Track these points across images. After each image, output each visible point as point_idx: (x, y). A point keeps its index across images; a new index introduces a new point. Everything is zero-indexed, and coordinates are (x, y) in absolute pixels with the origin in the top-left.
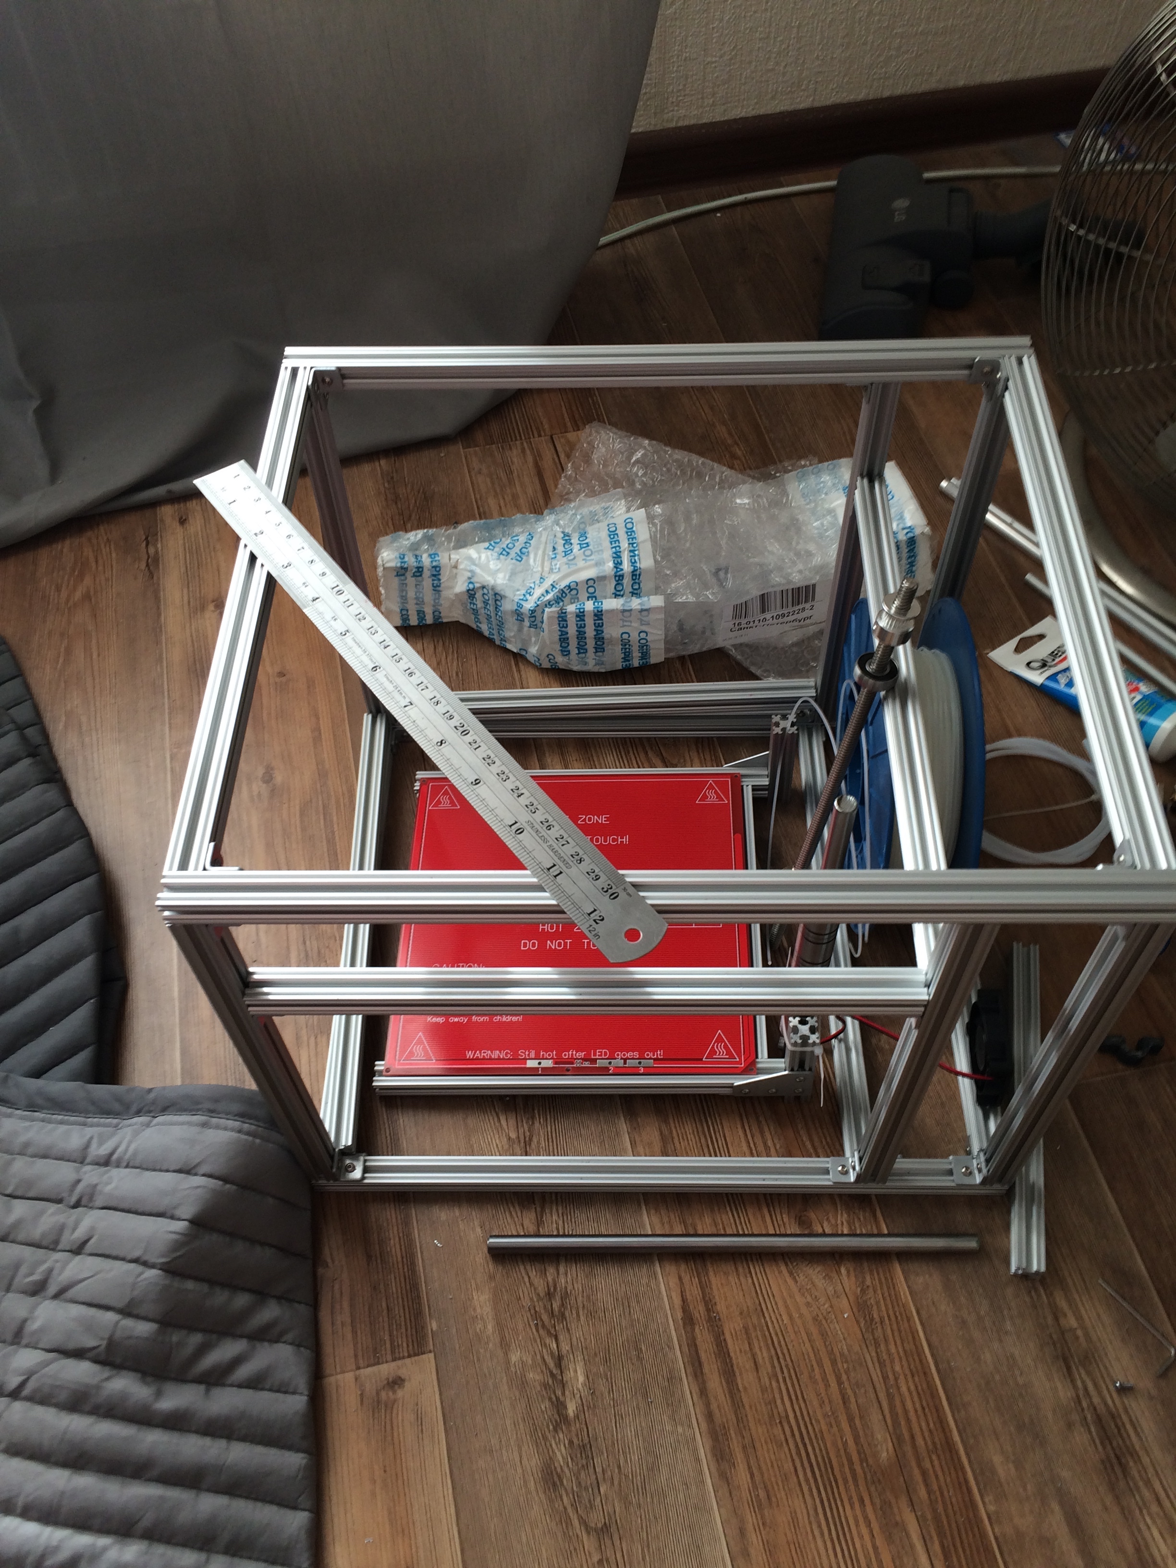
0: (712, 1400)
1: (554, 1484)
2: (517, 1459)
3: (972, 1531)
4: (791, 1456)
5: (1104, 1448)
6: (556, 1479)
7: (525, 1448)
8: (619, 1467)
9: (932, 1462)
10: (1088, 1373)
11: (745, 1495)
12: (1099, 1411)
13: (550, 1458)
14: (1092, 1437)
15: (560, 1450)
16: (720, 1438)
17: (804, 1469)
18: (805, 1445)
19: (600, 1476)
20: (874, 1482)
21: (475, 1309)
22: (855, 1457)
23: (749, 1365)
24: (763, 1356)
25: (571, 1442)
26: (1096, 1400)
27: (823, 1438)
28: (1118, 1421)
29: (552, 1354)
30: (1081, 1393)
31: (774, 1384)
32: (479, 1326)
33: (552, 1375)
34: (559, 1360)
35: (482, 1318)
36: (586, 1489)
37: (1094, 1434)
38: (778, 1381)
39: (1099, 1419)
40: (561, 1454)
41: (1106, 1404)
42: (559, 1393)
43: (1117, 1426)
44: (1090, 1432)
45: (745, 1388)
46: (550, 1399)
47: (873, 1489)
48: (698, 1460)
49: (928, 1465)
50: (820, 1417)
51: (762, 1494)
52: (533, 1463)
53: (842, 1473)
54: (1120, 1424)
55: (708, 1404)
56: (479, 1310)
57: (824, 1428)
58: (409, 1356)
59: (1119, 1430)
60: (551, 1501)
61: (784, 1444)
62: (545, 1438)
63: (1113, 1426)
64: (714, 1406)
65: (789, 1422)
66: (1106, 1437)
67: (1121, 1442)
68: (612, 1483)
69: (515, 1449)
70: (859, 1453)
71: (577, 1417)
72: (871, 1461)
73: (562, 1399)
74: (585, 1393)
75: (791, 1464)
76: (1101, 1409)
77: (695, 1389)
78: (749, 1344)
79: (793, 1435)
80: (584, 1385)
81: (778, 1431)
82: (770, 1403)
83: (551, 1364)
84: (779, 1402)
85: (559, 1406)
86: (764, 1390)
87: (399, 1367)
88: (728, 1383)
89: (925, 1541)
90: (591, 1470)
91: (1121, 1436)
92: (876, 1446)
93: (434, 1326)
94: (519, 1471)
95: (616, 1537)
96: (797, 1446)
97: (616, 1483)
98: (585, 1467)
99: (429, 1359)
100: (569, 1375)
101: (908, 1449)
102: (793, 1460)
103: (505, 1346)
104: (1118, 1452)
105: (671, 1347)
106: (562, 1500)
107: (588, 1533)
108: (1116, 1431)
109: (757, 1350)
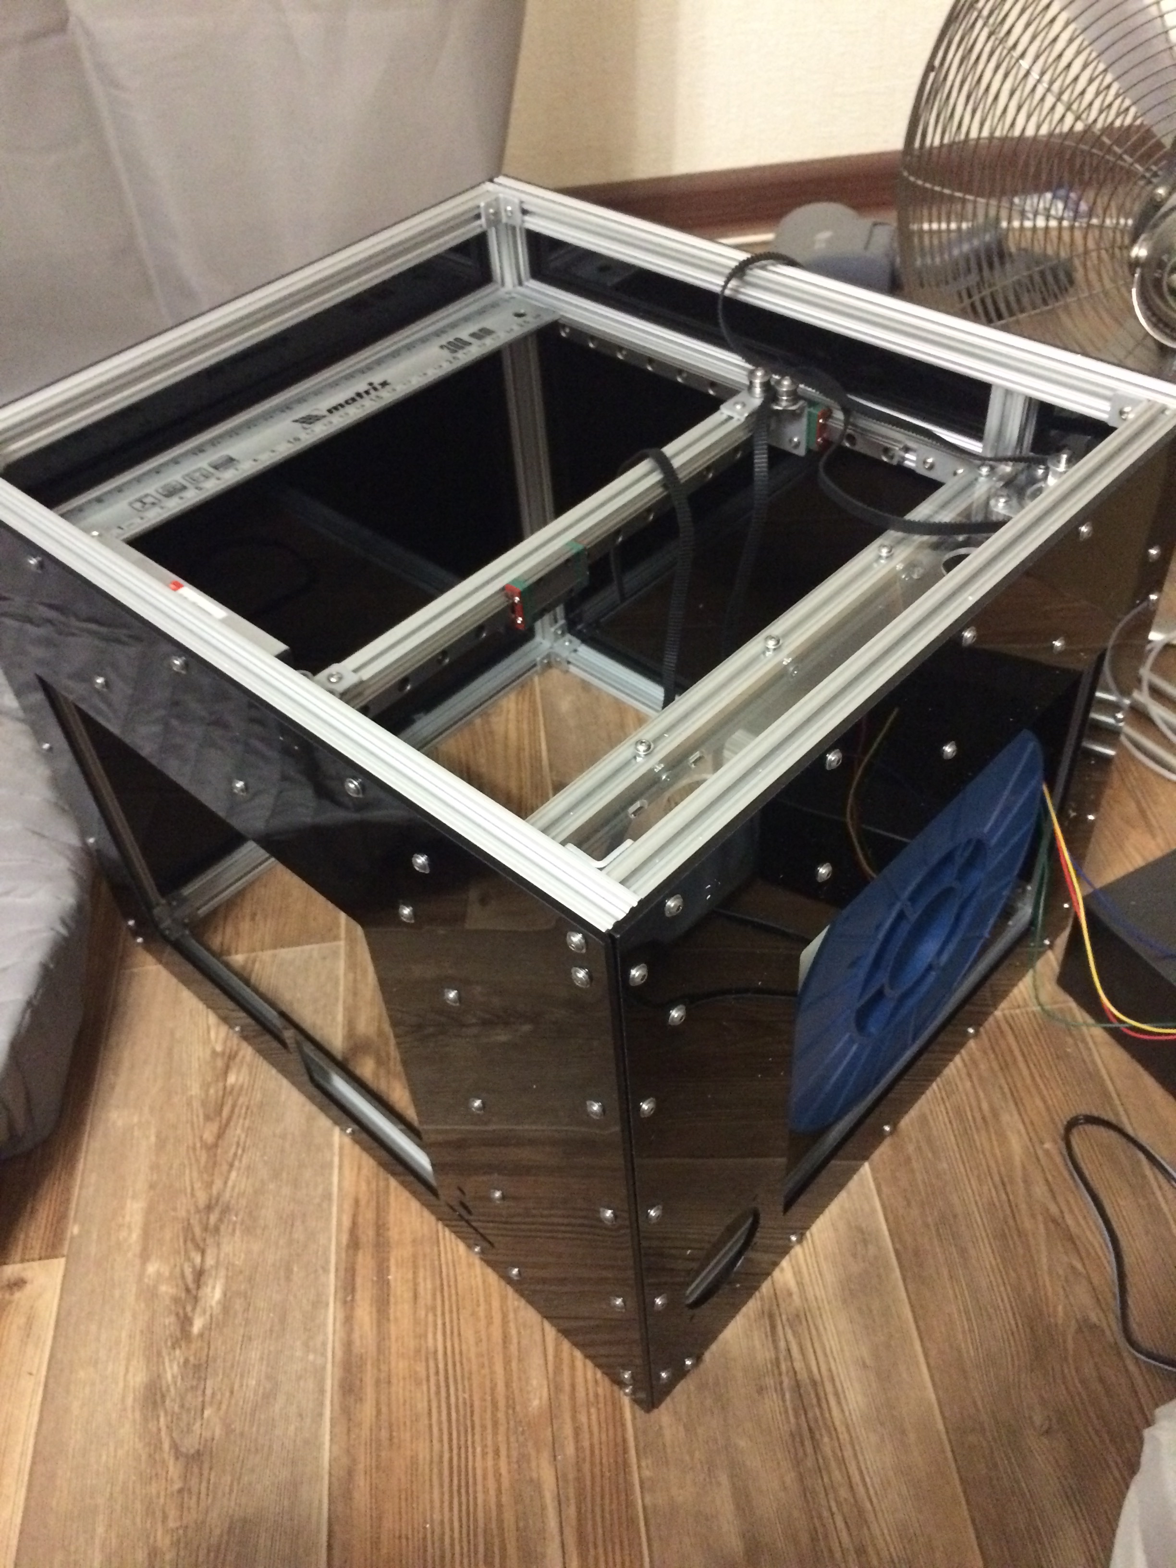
0: (356, 1328)
1: (155, 1403)
2: (122, 1374)
3: (618, 1498)
4: (429, 1396)
5: (797, 1417)
6: (158, 1397)
7: (134, 1362)
8: (232, 1392)
9: (589, 1414)
10: (795, 1333)
11: (365, 1433)
12: (799, 1377)
13: (159, 1376)
14: (785, 1406)
15: (171, 1367)
16: (354, 1369)
17: (439, 1412)
18: (448, 1387)
19: (208, 1399)
20: (516, 1433)
21: (124, 1217)
22: (502, 1404)
23: (408, 1295)
24: (426, 1286)
25: (186, 1361)
26: (798, 1365)
27: (470, 1379)
28: (820, 1389)
29: (194, 1267)
30: (783, 1354)
31: (430, 1318)
32: (123, 1234)
33: (188, 1290)
34: (200, 1274)
35: (129, 1227)
36: (189, 1410)
37: (788, 1403)
38: (435, 1315)
39: (798, 1385)
40: (171, 1371)
41: (810, 1371)
42: (189, 1308)
43: (817, 1395)
44: (784, 1401)
45: (396, 1319)
46: (177, 1314)
47: (512, 1439)
48: (322, 1391)
49: (583, 1418)
50: (473, 1355)
51: (384, 1434)
52: (138, 1379)
53: (482, 1418)
54: (822, 1395)
55: (349, 1332)
56: (128, 1218)
57: (475, 1368)
58: (40, 1259)
59: (819, 1400)
60: (146, 1420)
61: (424, 1382)
62: (159, 1354)
63: (813, 1395)
64: (356, 1336)
65: (436, 1359)
66: (801, 1407)
67: (818, 1414)
68: (219, 1409)
69: (123, 1363)
70: (507, 1398)
71: (201, 1335)
72: (518, 1408)
73: (190, 1314)
74: (217, 1310)
75: (426, 1404)
76: (803, 1375)
77: (341, 1316)
78: (414, 1273)
79: (437, 1373)
80: (219, 1302)
81: (421, 1368)
82: (420, 1337)
83: (190, 1278)
84: (430, 1336)
85: (185, 1322)
86: (416, 1322)
87: (24, 1269)
88: (378, 1311)
89: (560, 1504)
90: (200, 1392)
91: (820, 1406)
92: (528, 1393)
93: (76, 1230)
94: (121, 1384)
95: (206, 1466)
96: (438, 1387)
97: (224, 1407)
98: (194, 1388)
99: (58, 1265)
100: (206, 1290)
101: (565, 1399)
102: (429, 1401)
103: (145, 1256)
104: (812, 1424)
105: (326, 1270)
106: (158, 1421)
107: (177, 1458)
108: (814, 1401)
109: (420, 1280)
